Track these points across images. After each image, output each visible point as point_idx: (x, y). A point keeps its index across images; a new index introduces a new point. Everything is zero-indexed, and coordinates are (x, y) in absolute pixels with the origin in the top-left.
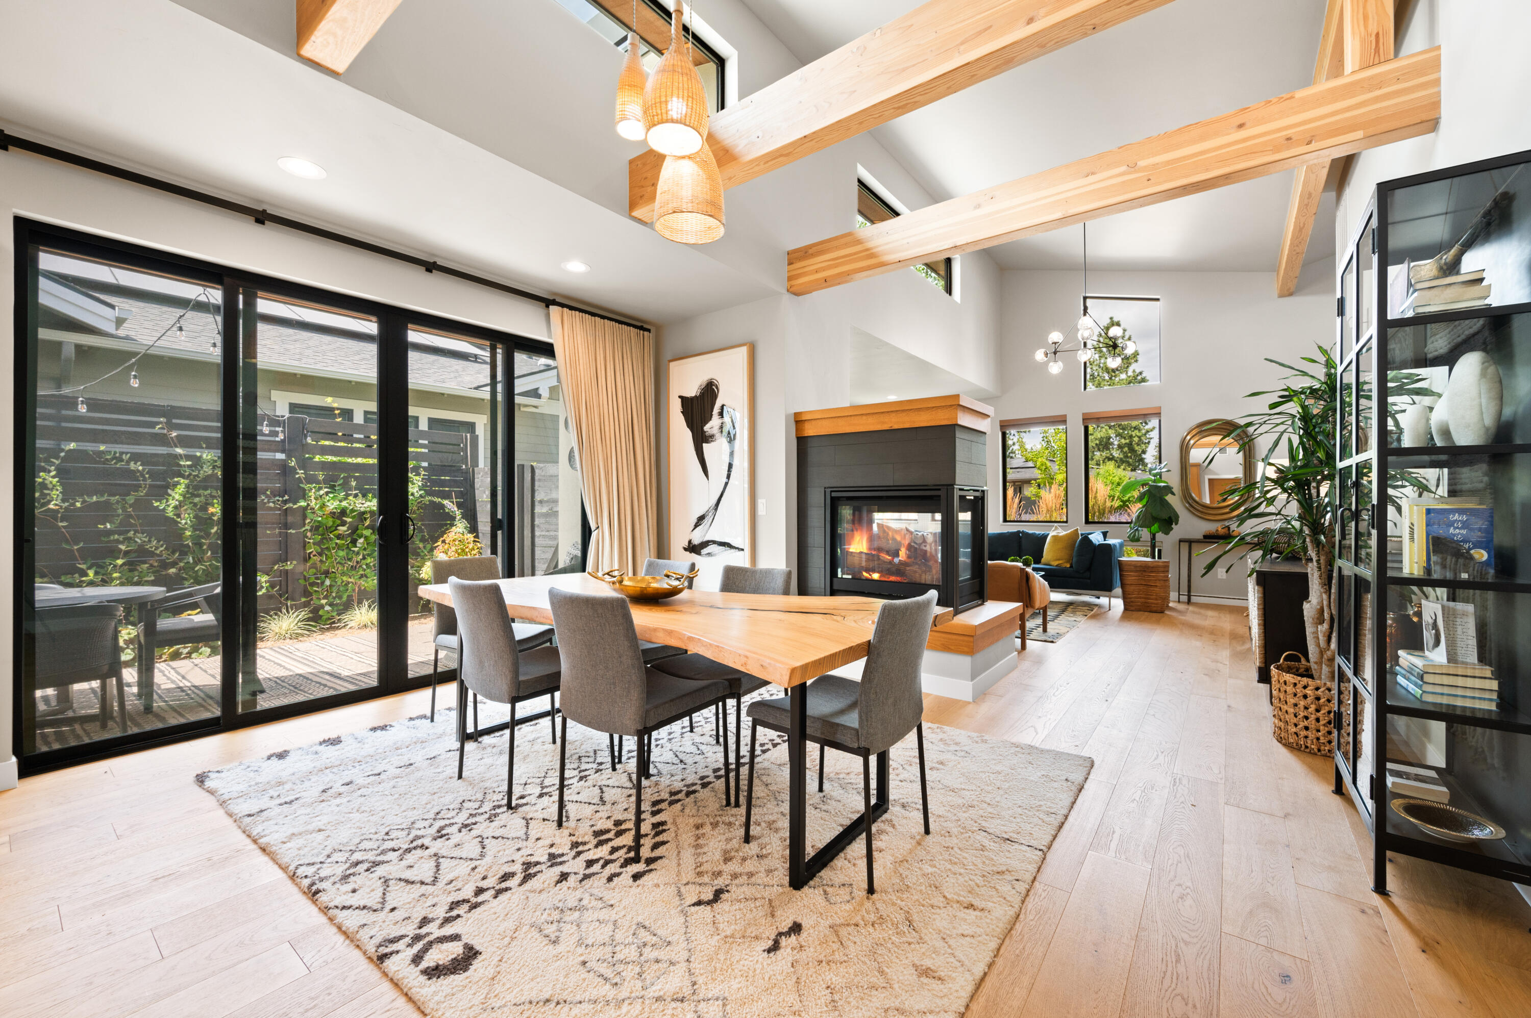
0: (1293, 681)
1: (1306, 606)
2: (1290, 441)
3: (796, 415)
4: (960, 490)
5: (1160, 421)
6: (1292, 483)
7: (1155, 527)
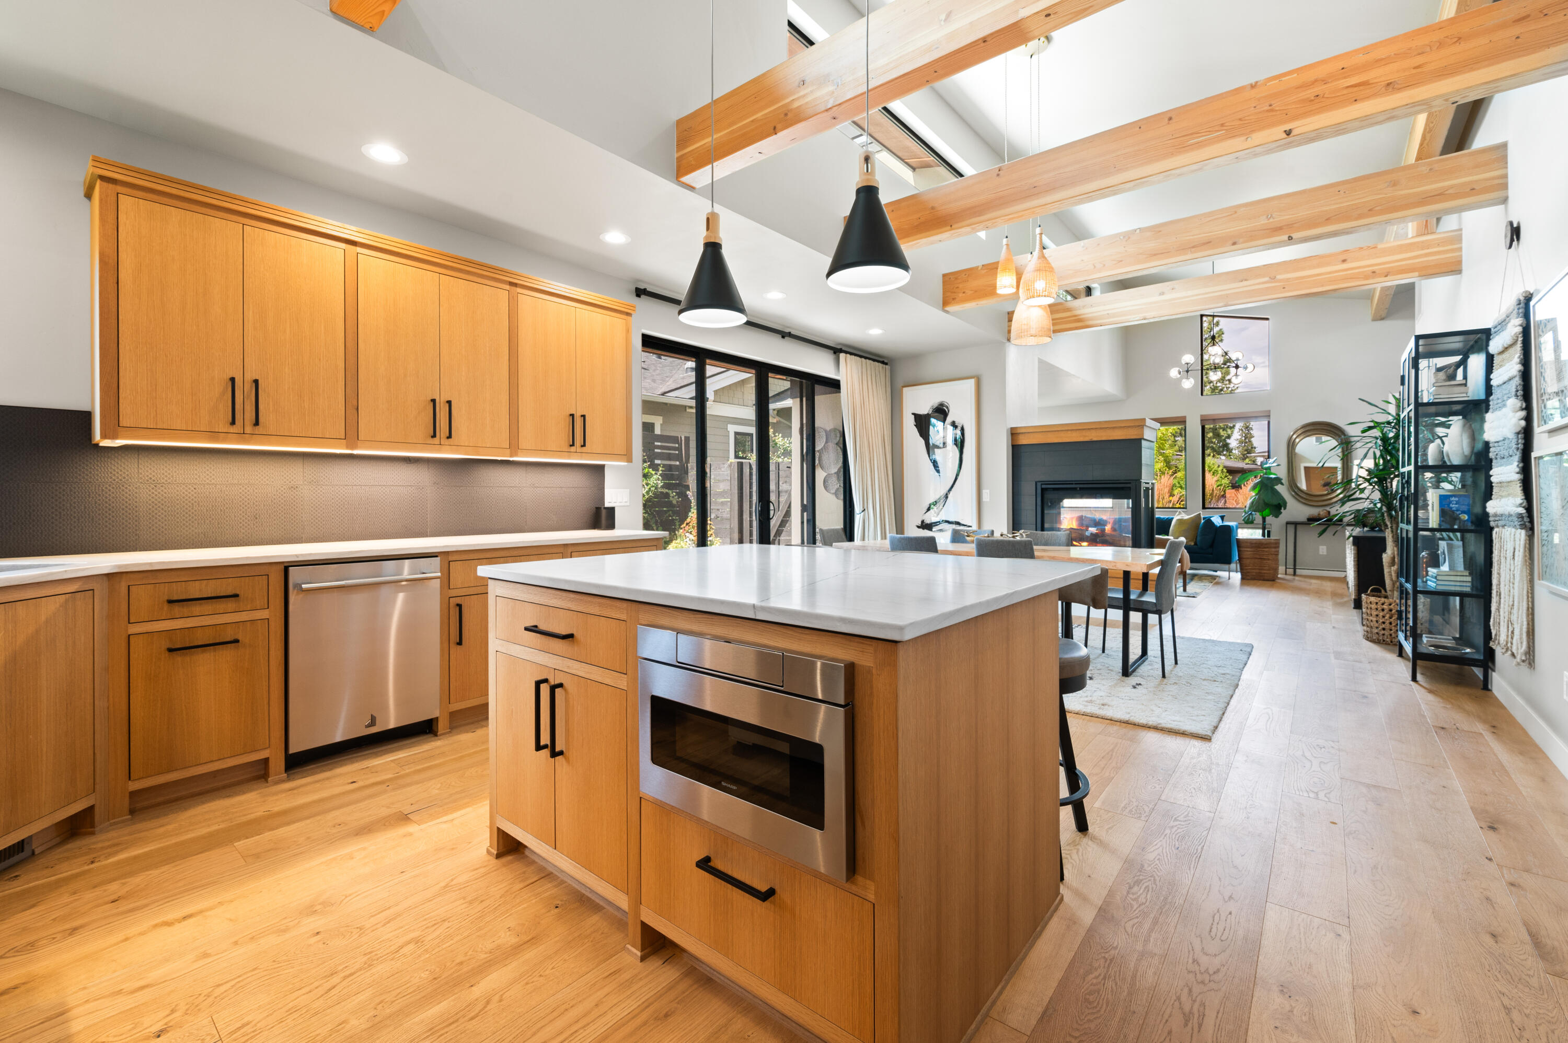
0: (1376, 601)
1: (1384, 556)
2: (1374, 453)
3: (1012, 429)
4: (1146, 483)
5: (1269, 423)
6: (1376, 479)
7: (1267, 511)
